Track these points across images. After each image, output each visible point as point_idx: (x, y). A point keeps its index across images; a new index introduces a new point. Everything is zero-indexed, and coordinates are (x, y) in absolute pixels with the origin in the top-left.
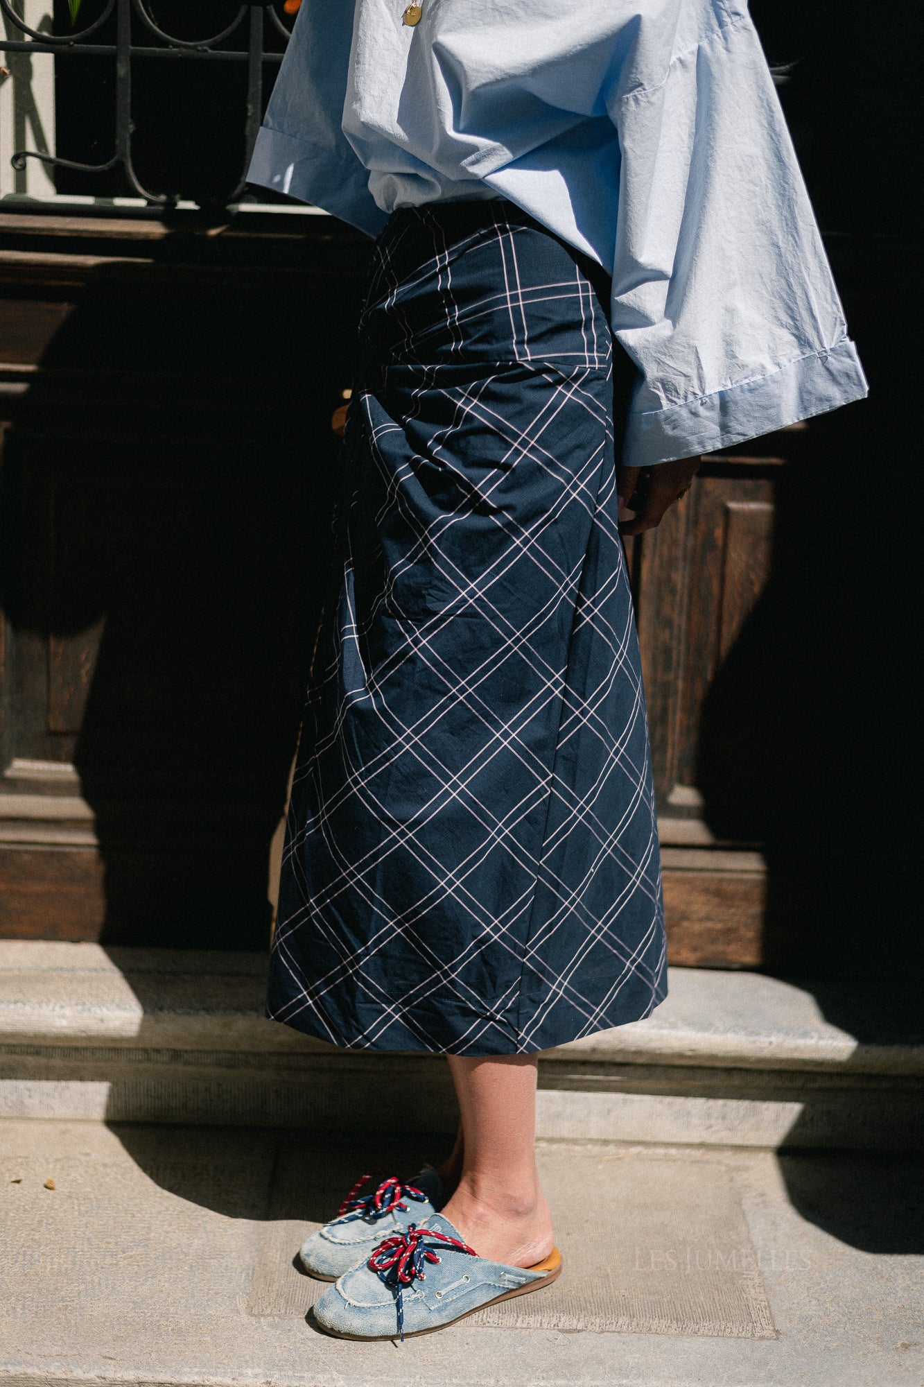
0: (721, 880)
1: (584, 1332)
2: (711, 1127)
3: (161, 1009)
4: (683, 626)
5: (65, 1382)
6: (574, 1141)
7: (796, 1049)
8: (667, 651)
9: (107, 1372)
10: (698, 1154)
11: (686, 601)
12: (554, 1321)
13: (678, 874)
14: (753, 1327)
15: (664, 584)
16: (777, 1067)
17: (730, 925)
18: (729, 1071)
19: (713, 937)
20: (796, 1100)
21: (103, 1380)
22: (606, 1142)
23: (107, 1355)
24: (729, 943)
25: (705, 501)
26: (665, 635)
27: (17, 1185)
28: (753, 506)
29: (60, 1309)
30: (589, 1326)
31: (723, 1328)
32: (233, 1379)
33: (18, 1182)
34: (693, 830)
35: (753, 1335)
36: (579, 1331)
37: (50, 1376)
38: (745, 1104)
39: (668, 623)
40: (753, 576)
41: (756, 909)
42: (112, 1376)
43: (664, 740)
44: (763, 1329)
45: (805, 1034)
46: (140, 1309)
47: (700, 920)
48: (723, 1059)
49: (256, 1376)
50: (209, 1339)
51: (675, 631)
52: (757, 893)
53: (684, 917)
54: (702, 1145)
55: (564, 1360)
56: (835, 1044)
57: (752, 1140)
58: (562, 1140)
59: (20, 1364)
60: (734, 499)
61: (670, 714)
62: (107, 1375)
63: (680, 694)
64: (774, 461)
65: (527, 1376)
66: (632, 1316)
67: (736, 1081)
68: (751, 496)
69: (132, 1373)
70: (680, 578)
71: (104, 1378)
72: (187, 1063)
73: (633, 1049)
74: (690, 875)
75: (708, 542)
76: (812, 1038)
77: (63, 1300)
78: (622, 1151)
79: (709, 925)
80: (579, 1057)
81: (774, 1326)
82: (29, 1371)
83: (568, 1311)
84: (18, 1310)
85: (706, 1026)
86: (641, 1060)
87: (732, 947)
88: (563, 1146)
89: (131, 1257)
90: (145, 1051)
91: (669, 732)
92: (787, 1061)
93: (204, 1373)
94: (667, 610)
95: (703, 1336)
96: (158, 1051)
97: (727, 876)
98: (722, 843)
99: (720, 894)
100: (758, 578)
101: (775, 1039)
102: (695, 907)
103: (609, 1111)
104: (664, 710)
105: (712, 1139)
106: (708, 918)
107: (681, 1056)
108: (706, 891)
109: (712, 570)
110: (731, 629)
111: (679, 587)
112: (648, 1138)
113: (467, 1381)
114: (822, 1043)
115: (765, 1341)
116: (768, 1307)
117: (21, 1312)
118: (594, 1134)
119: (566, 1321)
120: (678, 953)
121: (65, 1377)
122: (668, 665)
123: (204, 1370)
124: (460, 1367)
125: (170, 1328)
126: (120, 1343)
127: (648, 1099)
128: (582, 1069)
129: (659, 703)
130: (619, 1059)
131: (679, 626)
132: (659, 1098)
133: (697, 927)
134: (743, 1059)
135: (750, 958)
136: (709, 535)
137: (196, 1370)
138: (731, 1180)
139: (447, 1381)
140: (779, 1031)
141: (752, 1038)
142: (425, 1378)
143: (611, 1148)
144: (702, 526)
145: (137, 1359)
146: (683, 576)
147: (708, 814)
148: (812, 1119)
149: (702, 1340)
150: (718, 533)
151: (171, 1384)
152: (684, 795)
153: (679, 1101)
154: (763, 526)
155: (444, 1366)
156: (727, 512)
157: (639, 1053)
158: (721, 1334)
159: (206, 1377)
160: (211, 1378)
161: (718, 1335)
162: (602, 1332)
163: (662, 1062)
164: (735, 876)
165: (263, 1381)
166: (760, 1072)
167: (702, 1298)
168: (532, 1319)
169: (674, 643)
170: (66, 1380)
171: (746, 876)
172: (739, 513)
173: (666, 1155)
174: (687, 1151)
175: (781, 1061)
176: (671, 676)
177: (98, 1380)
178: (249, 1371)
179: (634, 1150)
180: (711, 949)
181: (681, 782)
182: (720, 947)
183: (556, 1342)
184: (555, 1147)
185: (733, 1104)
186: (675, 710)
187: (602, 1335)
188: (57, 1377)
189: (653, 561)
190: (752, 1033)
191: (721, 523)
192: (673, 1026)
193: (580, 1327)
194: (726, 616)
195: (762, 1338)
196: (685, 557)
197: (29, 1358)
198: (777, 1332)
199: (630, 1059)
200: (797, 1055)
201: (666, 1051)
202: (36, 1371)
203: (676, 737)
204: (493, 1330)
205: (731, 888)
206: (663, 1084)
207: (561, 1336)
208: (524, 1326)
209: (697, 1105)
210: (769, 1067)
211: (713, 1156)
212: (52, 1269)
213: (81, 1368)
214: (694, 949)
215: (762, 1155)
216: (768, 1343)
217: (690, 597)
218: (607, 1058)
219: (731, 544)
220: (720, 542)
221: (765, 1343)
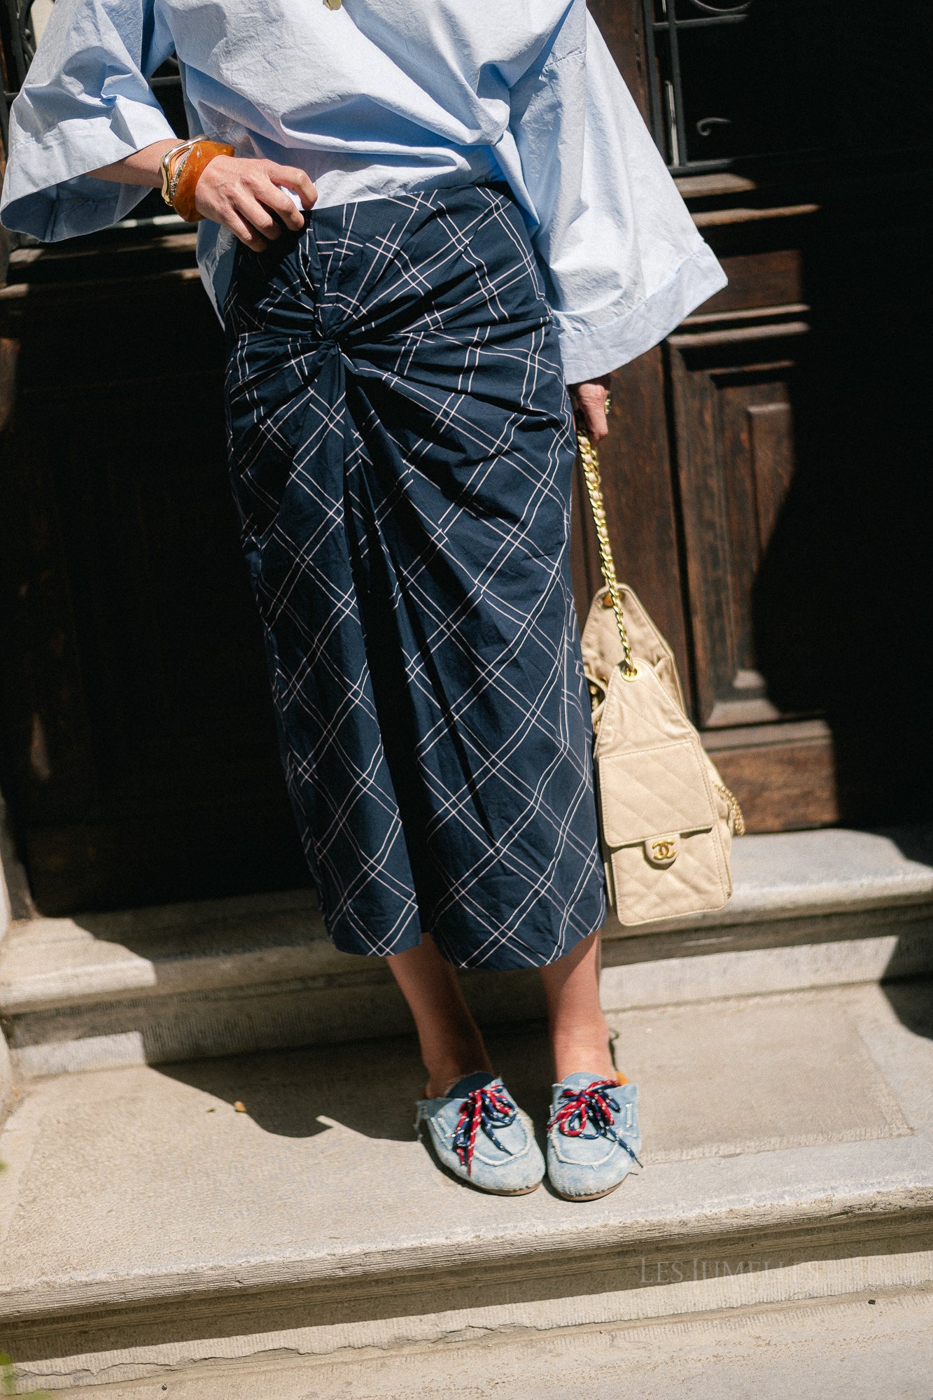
0: (792, 750)
1: (742, 1155)
2: (817, 970)
3: (312, 939)
4: (725, 524)
5: (300, 1264)
6: (699, 1002)
7: (886, 887)
8: (713, 550)
9: (335, 1249)
10: (810, 996)
11: (723, 502)
12: (714, 1150)
13: (754, 750)
14: (890, 1129)
15: (702, 490)
16: (870, 906)
17: (806, 789)
18: (828, 917)
19: (793, 802)
20: (891, 934)
21: (333, 1257)
22: (727, 998)
23: (332, 1235)
24: (808, 804)
25: (728, 410)
26: (709, 537)
27: (211, 1113)
28: (772, 408)
29: (280, 1206)
30: (746, 1149)
31: (863, 1132)
32: (447, 1238)
33: (212, 1111)
34: (759, 709)
35: (891, 1135)
36: (738, 1155)
37: (286, 1260)
38: (845, 946)
39: (711, 525)
40: (780, 470)
41: (826, 771)
42: (340, 1252)
43: (722, 630)
44: (898, 1128)
45: (891, 873)
46: (350, 1195)
47: (779, 788)
48: (822, 906)
49: (465, 1233)
50: (416, 1210)
51: (718, 531)
52: (826, 757)
53: (764, 787)
54: (813, 988)
55: (731, 1180)
56: (920, 877)
57: (857, 976)
58: (686, 1003)
59: (258, 1254)
60: (753, 404)
61: (724, 607)
62: (335, 1252)
63: (730, 587)
64: (785, 364)
65: (701, 1196)
66: (782, 1136)
67: (836, 924)
68: (770, 399)
69: (358, 1246)
70: (715, 483)
71: (334, 1255)
72: (341, 986)
73: (740, 909)
74: (763, 750)
75: (736, 448)
76: (898, 874)
77: (280, 1199)
78: (743, 1004)
79: (787, 792)
80: (692, 925)
81: (907, 1124)
82: (268, 1259)
83: (724, 1140)
84: (244, 1212)
85: (803, 879)
86: (748, 919)
87: (812, 809)
88: (688, 1008)
89: (330, 1155)
90: (302, 980)
91: (726, 623)
92: (879, 899)
93: (420, 1237)
94: (707, 513)
95: (847, 1142)
96: (314, 978)
97: (798, 745)
98: (788, 716)
99: (794, 762)
100: (786, 474)
101: (866, 881)
102: (773, 778)
103: (725, 971)
104: (719, 605)
105: (820, 980)
106: (786, 785)
107: (783, 909)
108: (781, 761)
109: (744, 471)
110: (768, 521)
111: (715, 490)
112: (764, 989)
113: (650, 1208)
114: (909, 878)
115: (902, 1138)
116: (900, 1110)
117: (247, 1214)
118: (715, 993)
119: (726, 1149)
120: (763, 820)
121: (299, 1259)
122: (716, 564)
123: (419, 1235)
124: (640, 1199)
125: (381, 1207)
126: (341, 1224)
127: (759, 954)
128: (693, 936)
129: (713, 599)
130: (728, 921)
131: (721, 527)
132: (768, 951)
133: (776, 796)
134: (839, 904)
135: (828, 816)
136: (736, 439)
137: (412, 1236)
138: (845, 1012)
139: (632, 1211)
140: (868, 874)
141: (845, 883)
142: (613, 1212)
143: (732, 1003)
144: (728, 434)
145: (359, 1234)
146: (718, 481)
147: (771, 693)
148: (908, 949)
149: (847, 1145)
150: (744, 436)
151: (393, 1251)
152: (747, 679)
153: (787, 951)
154: (783, 425)
155: (627, 1200)
156: (749, 417)
157: (745, 912)
158: (863, 1138)
159: (422, 1240)
160: (427, 1240)
161: (860, 1139)
162: (759, 1152)
163: (766, 918)
164: (806, 744)
165: (473, 1236)
166: (855, 914)
167: (840, 1112)
168: (695, 1151)
169: (719, 543)
170: (301, 1261)
171: (814, 743)
172: (759, 416)
173: (782, 1001)
174: (801, 995)
175: (873, 900)
176: (720, 573)
177: (329, 1257)
178: (459, 1230)
179: (752, 1002)
180: (792, 814)
181: (743, 667)
182: (801, 810)
183: (721, 1166)
184: (682, 1010)
185: (835, 947)
186: (728, 604)
187: (758, 1155)
188: (293, 1260)
189: (689, 471)
190: (845, 878)
191: (745, 428)
192: (773, 884)
193: (738, 1152)
194: (762, 510)
195: (900, 1135)
196: (717, 463)
197: (264, 1248)
198: (912, 1129)
199: (737, 920)
200: (887, 893)
201: (769, 907)
202: (274, 1258)
203: (733, 628)
204: (662, 1166)
205: (801, 755)
206: (770, 939)
207: (723, 1161)
208: (689, 1157)
209: (803, 953)
210: (862, 907)
211: (823, 995)
212: (264, 1175)
213: (312, 1249)
214: (778, 816)
215: (867, 988)
216: (906, 1139)
217: (727, 499)
218: (717, 922)
219: (757, 444)
220: (747, 445)
221: (903, 1139)
